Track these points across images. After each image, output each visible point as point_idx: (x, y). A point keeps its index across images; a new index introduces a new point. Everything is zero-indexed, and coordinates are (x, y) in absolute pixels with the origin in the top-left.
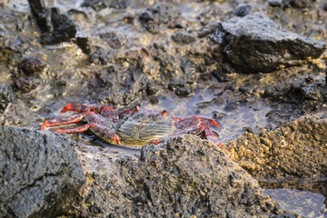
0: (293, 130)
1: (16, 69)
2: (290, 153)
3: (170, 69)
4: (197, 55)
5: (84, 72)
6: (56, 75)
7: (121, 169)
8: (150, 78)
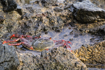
0: (100, 46)
2: (99, 55)
3: (53, 21)
4: (63, 16)
5: (20, 22)
6: (9, 23)
7: (34, 60)
8: (45, 25)
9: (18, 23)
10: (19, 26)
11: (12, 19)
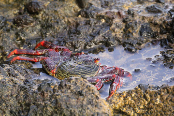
1: (23, 8)
3: (131, 31)
5: (70, 20)
6: (49, 18)
7: (19, 93)
8: (113, 34)
9: (66, 20)
10: (65, 28)
11: (58, 12)
